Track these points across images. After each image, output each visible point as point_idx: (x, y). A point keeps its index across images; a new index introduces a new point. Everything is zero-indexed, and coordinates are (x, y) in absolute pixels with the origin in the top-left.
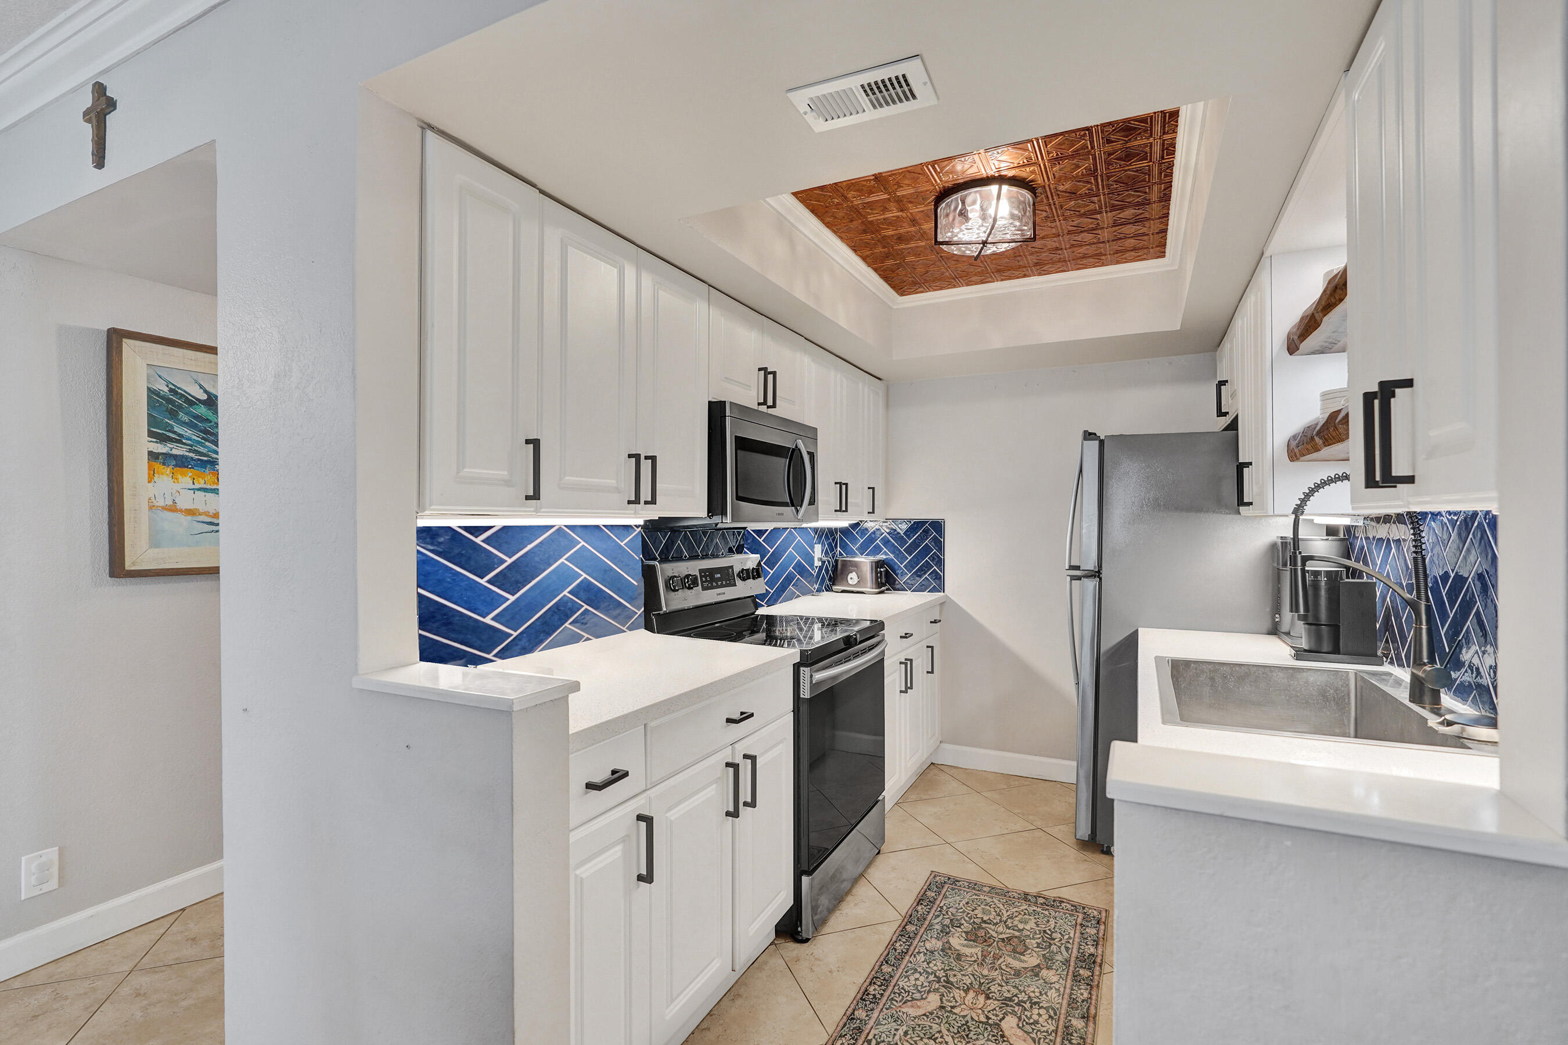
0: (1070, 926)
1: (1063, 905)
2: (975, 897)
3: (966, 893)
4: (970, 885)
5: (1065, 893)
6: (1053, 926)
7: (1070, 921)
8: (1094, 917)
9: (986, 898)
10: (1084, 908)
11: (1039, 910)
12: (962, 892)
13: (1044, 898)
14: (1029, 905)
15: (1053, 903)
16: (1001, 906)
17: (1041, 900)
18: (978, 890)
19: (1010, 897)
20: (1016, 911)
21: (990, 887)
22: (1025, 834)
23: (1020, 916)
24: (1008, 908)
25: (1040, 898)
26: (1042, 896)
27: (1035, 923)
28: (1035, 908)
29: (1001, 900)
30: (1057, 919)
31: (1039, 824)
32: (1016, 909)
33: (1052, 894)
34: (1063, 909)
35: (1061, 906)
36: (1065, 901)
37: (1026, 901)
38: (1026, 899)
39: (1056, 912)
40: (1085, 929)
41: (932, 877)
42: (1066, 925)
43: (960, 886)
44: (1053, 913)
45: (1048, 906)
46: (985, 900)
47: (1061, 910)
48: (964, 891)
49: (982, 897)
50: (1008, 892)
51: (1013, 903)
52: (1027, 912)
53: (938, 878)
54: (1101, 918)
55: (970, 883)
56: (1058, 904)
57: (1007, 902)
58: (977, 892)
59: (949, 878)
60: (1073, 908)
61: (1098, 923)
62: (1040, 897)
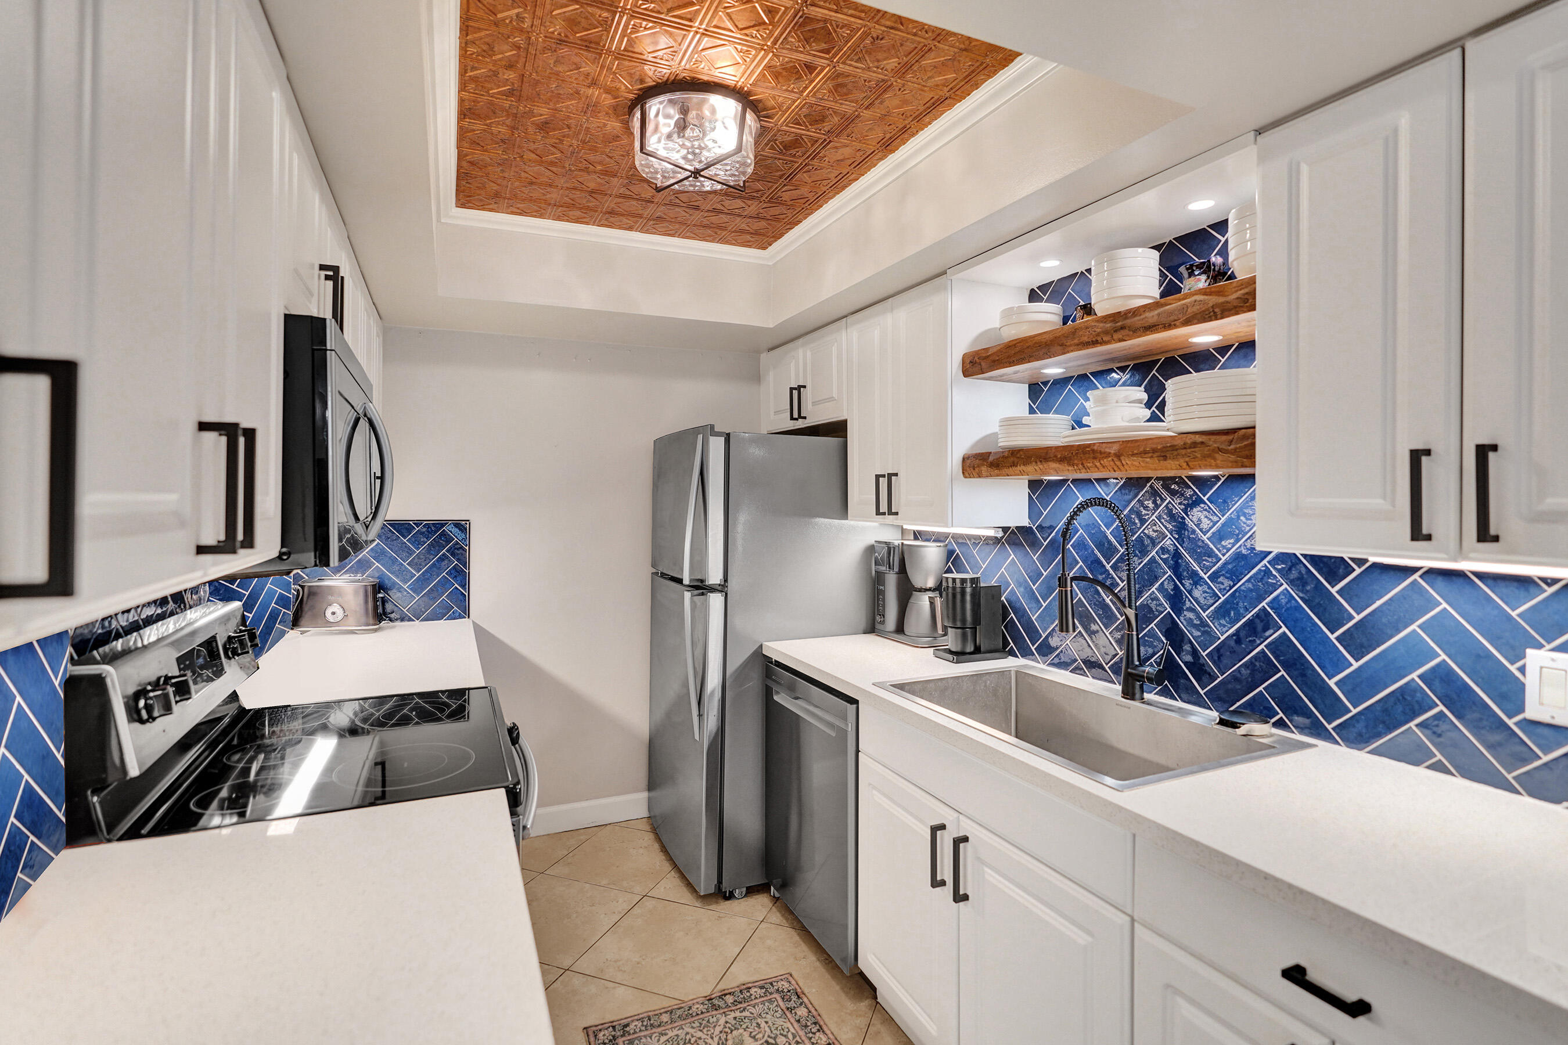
0: (780, 1017)
1: (753, 991)
2: (663, 1039)
3: (648, 1038)
4: (645, 1023)
5: (740, 975)
6: (767, 1029)
7: (776, 1012)
8: (789, 991)
9: (676, 1032)
10: (771, 984)
11: (738, 1014)
12: (644, 1040)
13: (730, 994)
14: (724, 1013)
15: (742, 996)
16: (699, 1034)
17: (730, 999)
18: (659, 1026)
19: (698, 1014)
20: (721, 1032)
21: (666, 1012)
22: (637, 911)
23: (729, 1036)
24: (709, 1033)
25: (728, 996)
26: (726, 992)
27: (750, 1036)
28: (733, 1015)
29: (693, 1025)
30: (764, 1016)
31: (639, 889)
32: (718, 1029)
33: (731, 982)
34: (756, 998)
35: (751, 995)
36: (750, 985)
37: (716, 1010)
38: (716, 1008)
39: (754, 1007)
40: (796, 1013)
41: (592, 1039)
42: (776, 1019)
43: (635, 1032)
44: (753, 1010)
45: (740, 1003)
46: (677, 1036)
47: (757, 1001)
48: (645, 1036)
49: (671, 1034)
50: (690, 1008)
51: (708, 1021)
52: (730, 1026)
53: (601, 1035)
54: (796, 989)
55: (642, 1020)
56: (748, 994)
57: (701, 1024)
58: (660, 1030)
59: (614, 1027)
60: (764, 990)
61: (799, 997)
62: (725, 995)
